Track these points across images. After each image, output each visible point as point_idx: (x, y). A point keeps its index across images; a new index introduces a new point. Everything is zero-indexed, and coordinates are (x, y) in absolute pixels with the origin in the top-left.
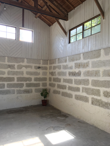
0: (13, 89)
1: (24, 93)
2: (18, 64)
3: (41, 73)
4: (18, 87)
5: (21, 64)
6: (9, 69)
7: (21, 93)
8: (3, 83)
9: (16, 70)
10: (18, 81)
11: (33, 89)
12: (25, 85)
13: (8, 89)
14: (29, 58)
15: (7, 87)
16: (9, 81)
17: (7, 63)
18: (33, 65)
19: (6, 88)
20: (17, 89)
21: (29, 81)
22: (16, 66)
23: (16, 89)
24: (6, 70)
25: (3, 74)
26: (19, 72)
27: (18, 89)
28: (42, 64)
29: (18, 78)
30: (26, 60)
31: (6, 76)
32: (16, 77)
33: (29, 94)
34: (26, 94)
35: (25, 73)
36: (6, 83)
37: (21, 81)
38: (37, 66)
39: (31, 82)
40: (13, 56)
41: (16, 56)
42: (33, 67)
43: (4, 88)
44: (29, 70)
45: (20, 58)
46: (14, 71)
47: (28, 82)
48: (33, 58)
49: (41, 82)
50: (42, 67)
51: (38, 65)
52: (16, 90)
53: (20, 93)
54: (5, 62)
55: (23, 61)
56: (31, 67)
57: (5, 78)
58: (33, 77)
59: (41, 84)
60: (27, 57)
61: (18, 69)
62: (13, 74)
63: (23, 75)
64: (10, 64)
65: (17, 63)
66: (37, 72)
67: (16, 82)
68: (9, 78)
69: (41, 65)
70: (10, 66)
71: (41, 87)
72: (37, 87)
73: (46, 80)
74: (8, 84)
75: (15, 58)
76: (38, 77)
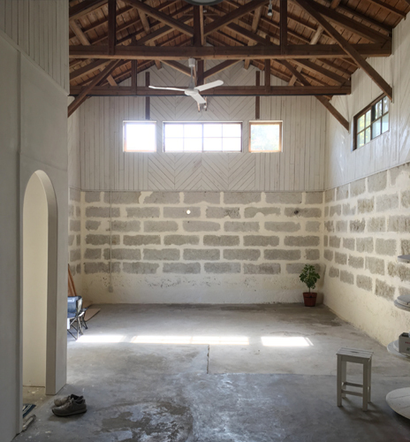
0: (236, 261)
1: (260, 272)
2: (247, 206)
3: (303, 226)
4: (246, 259)
5: (254, 204)
6: (228, 219)
7: (255, 273)
8: (216, 247)
9: (242, 219)
10: (246, 244)
11: (283, 263)
12: (262, 254)
13: (226, 261)
14: (272, 189)
15: (225, 257)
16: (227, 245)
17: (222, 205)
18: (283, 206)
19: (222, 260)
20: (245, 261)
21: (272, 244)
22: (242, 212)
23: (242, 262)
24: (221, 221)
25: (216, 230)
26: (250, 224)
27: (248, 262)
28: (306, 203)
29: (245, 238)
30: (263, 195)
31: (221, 233)
32: (241, 235)
33: (271, 275)
34: (265, 275)
35: (262, 225)
36: (221, 249)
37: (253, 245)
38: (291, 209)
39: (277, 248)
40: (235, 188)
41: (242, 189)
42: (282, 212)
43: (218, 258)
44: (272, 218)
45: (251, 192)
46: (238, 223)
47: (269, 247)
48: (282, 189)
49: (303, 249)
50: (305, 211)
51: (294, 206)
52: (242, 265)
53: (252, 273)
54: (219, 203)
55: (258, 199)
56: (277, 211)
57: (219, 238)
58: (282, 236)
59: (303, 254)
60: (267, 189)
61: (246, 217)
62: (236, 229)
63: (257, 231)
64: (230, 206)
65: (244, 203)
66: (293, 223)
67: (241, 246)
68: (228, 237)
69: (302, 206)
70: (228, 212)
71: (303, 260)
72: (291, 259)
73: (317, 244)
74: (225, 251)
75: (240, 193)
76: (295, 234)
